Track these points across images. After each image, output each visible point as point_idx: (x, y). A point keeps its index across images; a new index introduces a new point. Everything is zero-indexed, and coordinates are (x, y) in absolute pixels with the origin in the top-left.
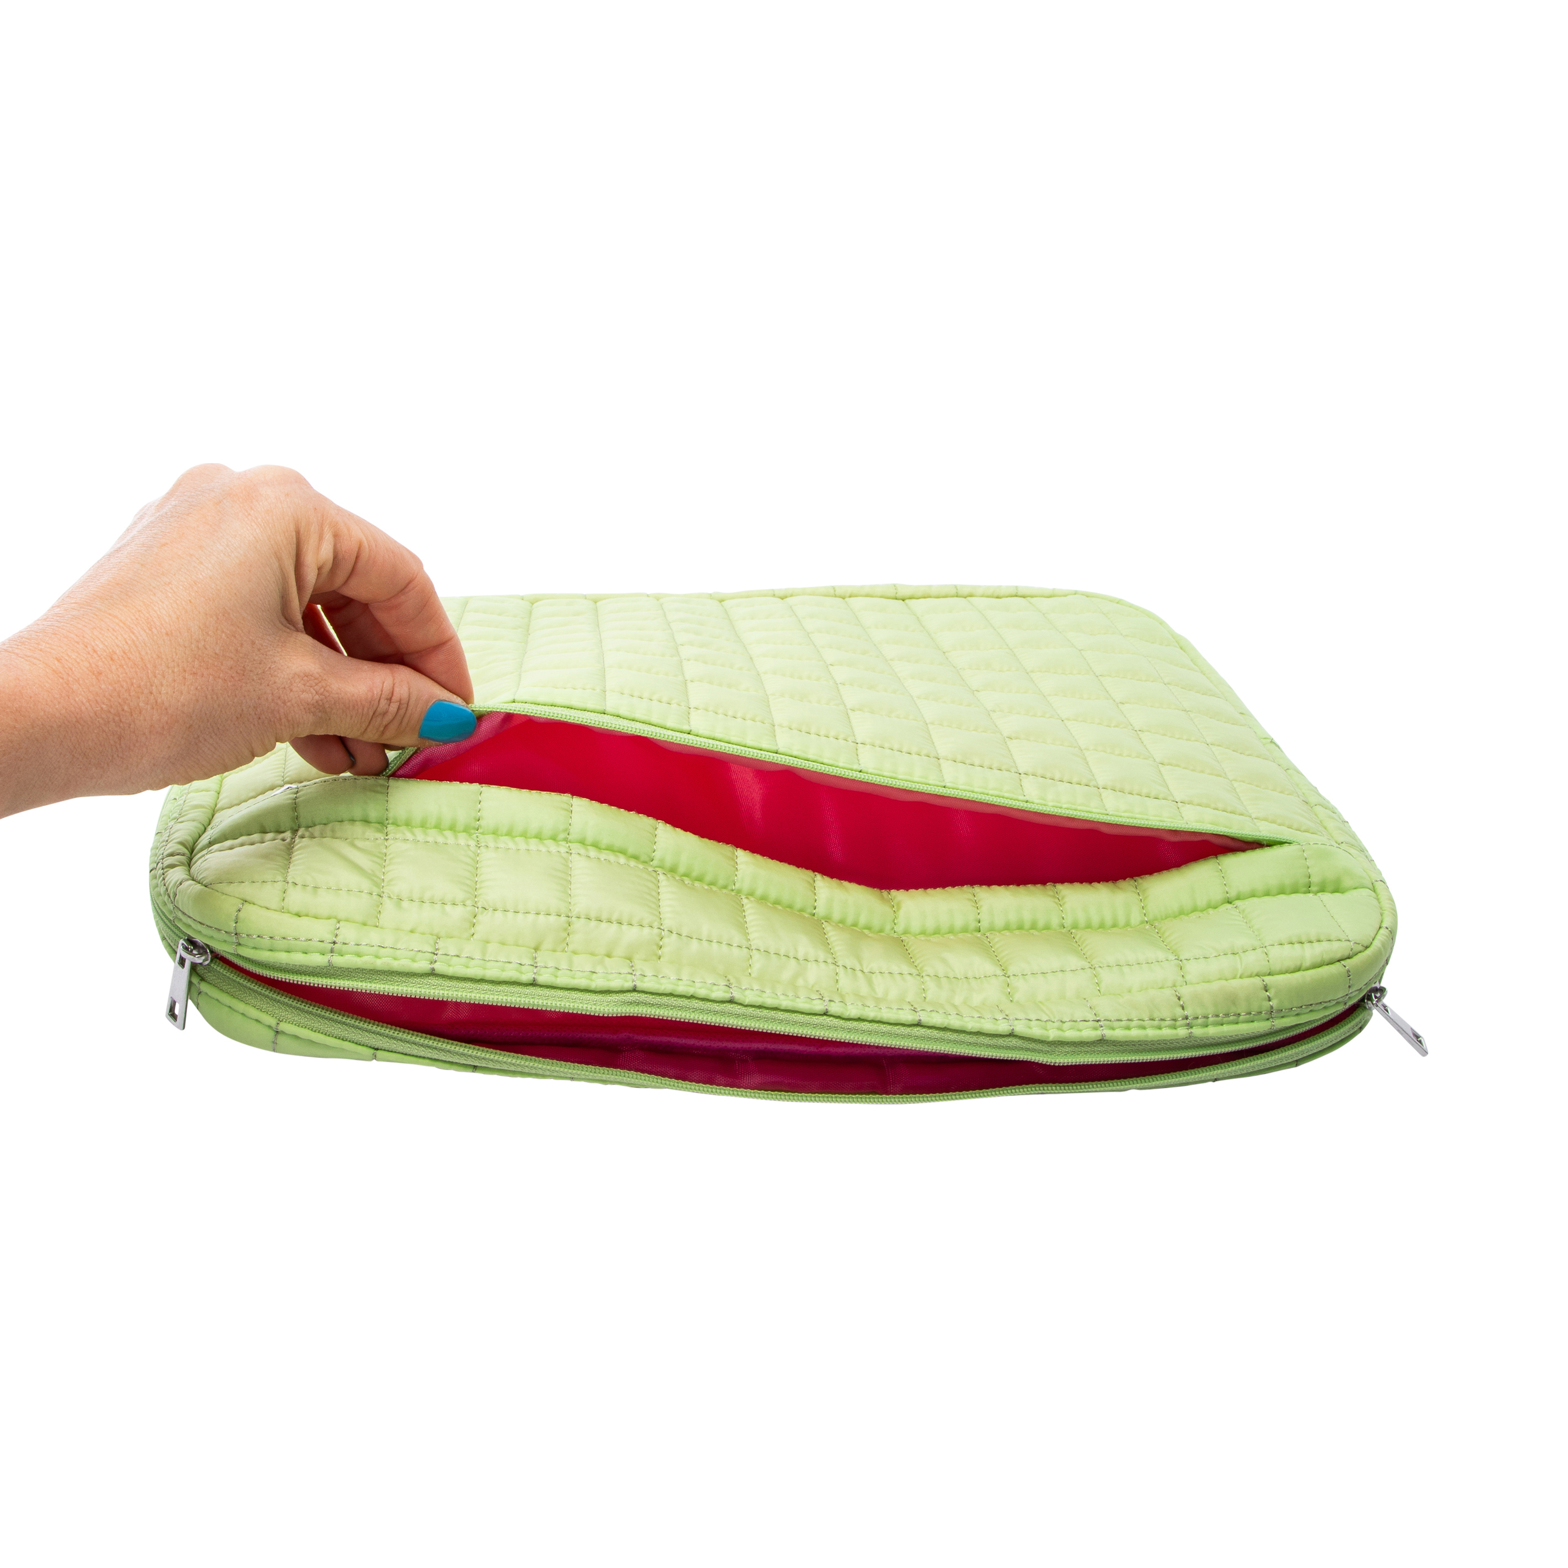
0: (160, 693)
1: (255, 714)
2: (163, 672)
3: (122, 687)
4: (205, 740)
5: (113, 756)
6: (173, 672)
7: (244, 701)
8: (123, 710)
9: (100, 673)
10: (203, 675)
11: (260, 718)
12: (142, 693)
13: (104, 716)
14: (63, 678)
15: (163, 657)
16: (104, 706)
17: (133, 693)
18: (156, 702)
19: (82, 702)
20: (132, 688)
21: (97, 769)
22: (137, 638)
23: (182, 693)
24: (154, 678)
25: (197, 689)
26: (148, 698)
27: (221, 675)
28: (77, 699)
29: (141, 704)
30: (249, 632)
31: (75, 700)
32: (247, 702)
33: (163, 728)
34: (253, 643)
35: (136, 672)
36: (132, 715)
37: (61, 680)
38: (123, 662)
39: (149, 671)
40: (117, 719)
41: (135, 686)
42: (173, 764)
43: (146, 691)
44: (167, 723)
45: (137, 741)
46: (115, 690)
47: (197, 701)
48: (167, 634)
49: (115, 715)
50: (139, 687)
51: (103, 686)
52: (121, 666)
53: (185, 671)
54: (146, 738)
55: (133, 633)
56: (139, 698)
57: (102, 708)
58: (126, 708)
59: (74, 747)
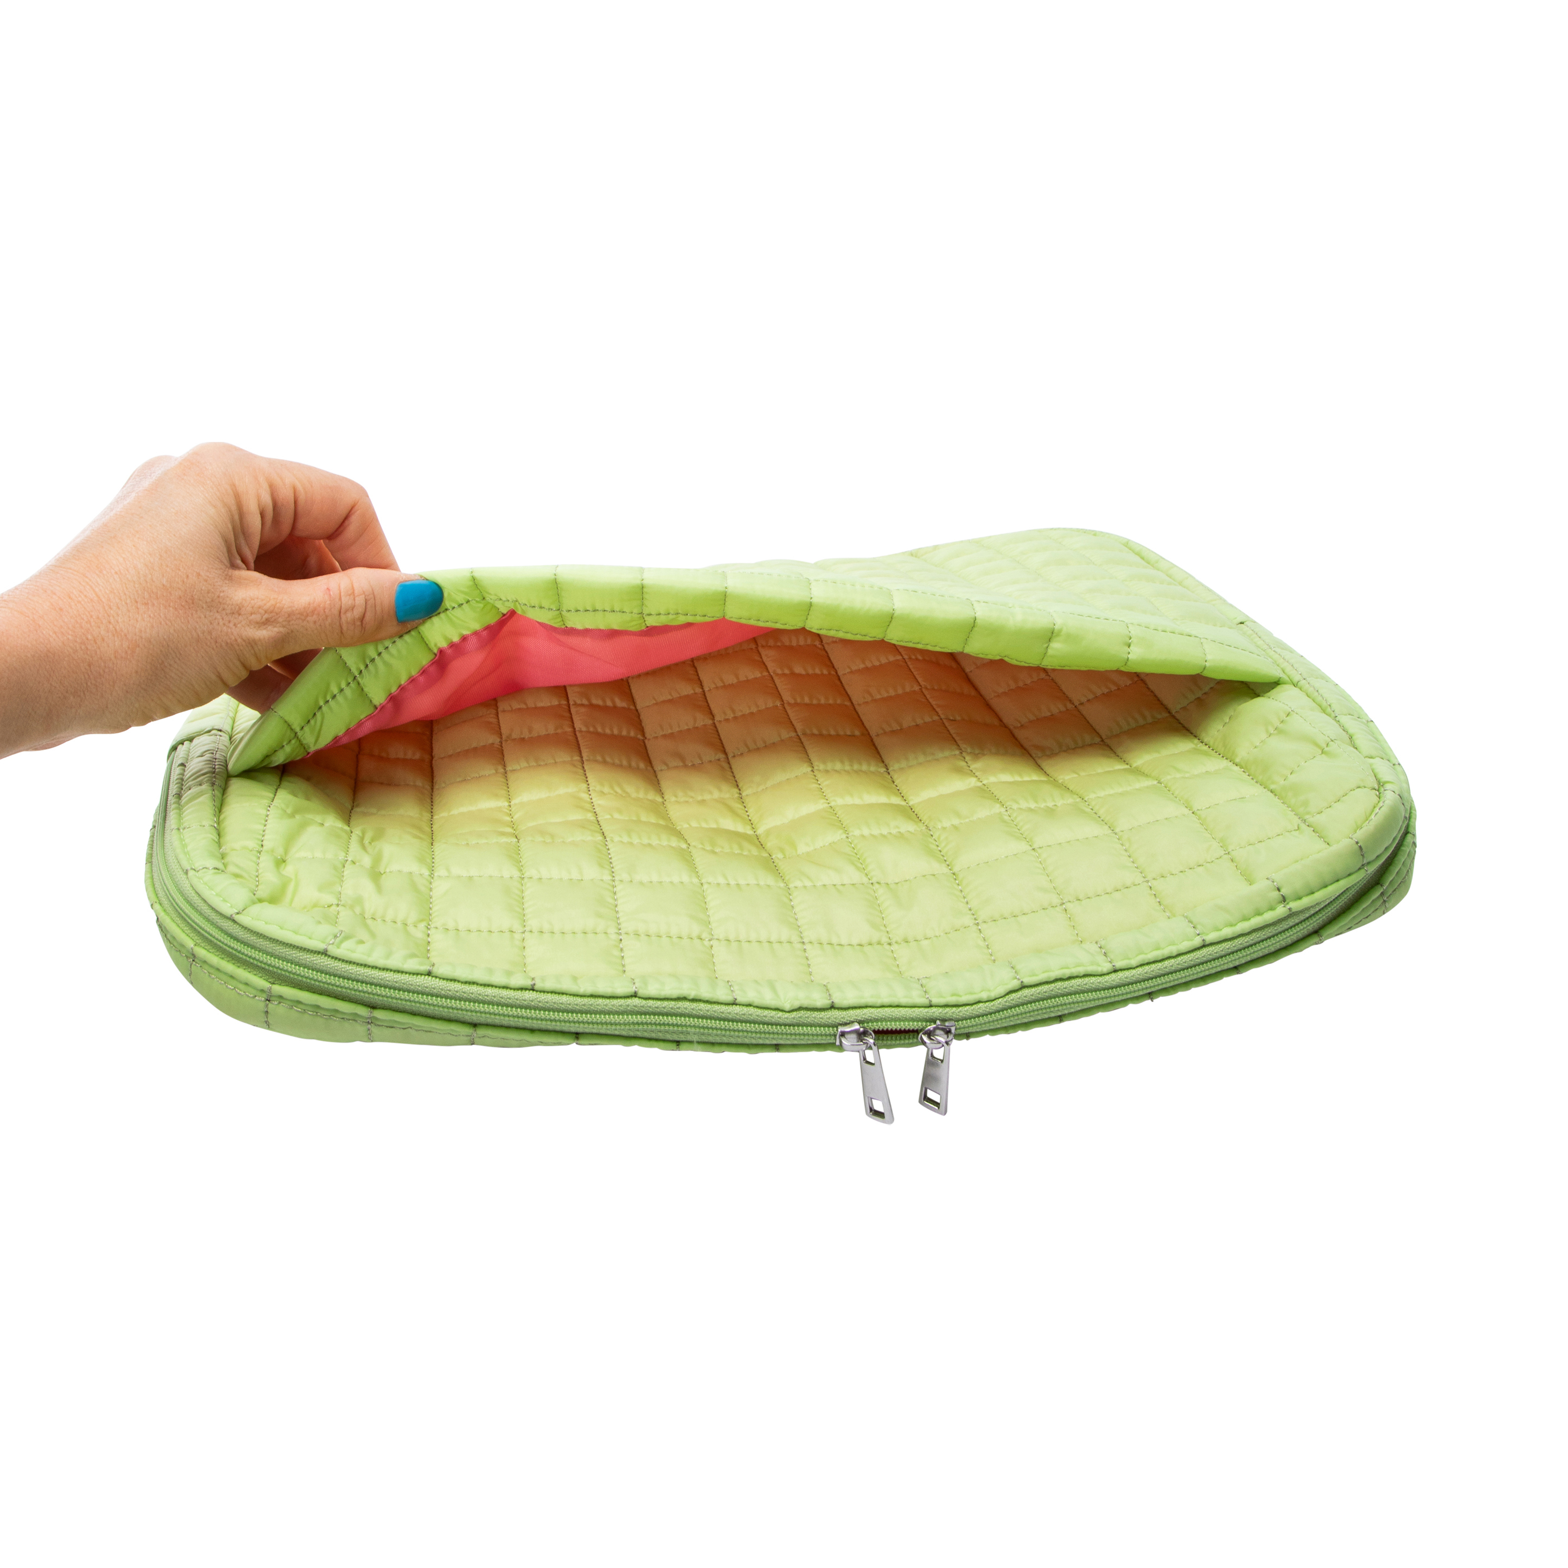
0: (118, 622)
1: (211, 638)
2: (117, 605)
3: (83, 619)
4: (170, 665)
5: (87, 684)
6: (126, 604)
7: (197, 627)
8: (87, 639)
9: (61, 609)
10: (153, 605)
11: (216, 642)
12: (102, 623)
13: (71, 645)
14: (28, 617)
15: (115, 591)
16: (70, 637)
17: (93, 624)
18: (116, 630)
19: (49, 635)
20: (92, 620)
21: (74, 697)
22: (90, 580)
23: (137, 621)
24: (109, 610)
25: (150, 616)
26: (107, 626)
27: (171, 604)
28: (44, 632)
29: (103, 633)
30: (192, 565)
31: (43, 634)
32: (200, 627)
33: (126, 652)
34: (199, 575)
35: (93, 606)
36: (96, 643)
37: (27, 618)
38: (80, 599)
39: (105, 605)
40: (83, 647)
41: (94, 617)
42: (145, 690)
43: (104, 622)
44: (129, 648)
45: (105, 666)
46: (77, 622)
47: (152, 627)
48: (116, 573)
49: (81, 643)
50: (98, 618)
51: (66, 620)
52: (79, 602)
53: (137, 602)
54: (113, 663)
55: (87, 577)
56: (99, 627)
57: (68, 639)
58: (90, 637)
59: (50, 676)
